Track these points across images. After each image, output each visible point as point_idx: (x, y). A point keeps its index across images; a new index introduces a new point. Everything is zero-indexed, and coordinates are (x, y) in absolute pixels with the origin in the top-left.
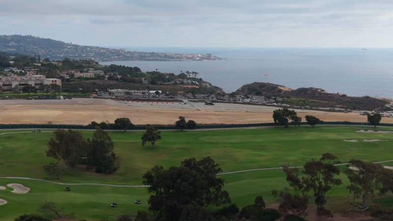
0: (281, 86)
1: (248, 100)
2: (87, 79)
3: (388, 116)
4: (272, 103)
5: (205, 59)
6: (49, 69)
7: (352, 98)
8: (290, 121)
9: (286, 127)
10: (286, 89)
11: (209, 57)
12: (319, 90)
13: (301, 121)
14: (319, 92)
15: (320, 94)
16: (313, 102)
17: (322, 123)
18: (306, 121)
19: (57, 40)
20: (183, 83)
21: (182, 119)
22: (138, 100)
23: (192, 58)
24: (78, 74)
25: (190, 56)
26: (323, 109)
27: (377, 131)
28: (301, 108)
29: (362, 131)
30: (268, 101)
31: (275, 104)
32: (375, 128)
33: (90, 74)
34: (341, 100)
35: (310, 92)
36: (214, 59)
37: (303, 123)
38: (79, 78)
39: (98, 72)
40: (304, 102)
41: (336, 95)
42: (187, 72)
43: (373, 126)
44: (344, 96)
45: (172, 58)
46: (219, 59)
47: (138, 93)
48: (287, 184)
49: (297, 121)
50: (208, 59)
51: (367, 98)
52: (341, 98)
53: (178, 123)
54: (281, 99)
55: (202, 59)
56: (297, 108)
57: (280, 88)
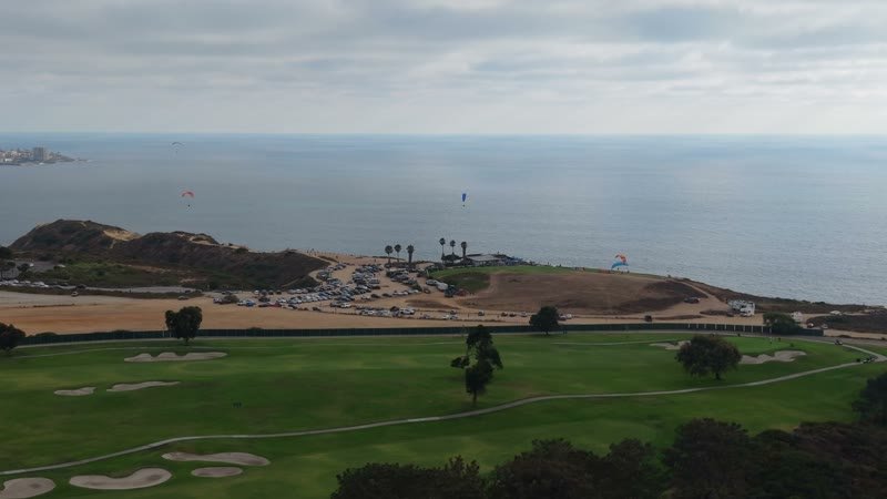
5: (26, 161)
14: (184, 244)
15: (184, 247)
16: (129, 272)
27: (185, 353)
28: (70, 293)
29: (145, 357)
35: (168, 243)
36: (51, 161)
41: (223, 248)
44: (242, 250)
50: (35, 160)
51: (289, 254)
54: (51, 267)
55: (21, 160)
56: (62, 293)
57: (108, 233)
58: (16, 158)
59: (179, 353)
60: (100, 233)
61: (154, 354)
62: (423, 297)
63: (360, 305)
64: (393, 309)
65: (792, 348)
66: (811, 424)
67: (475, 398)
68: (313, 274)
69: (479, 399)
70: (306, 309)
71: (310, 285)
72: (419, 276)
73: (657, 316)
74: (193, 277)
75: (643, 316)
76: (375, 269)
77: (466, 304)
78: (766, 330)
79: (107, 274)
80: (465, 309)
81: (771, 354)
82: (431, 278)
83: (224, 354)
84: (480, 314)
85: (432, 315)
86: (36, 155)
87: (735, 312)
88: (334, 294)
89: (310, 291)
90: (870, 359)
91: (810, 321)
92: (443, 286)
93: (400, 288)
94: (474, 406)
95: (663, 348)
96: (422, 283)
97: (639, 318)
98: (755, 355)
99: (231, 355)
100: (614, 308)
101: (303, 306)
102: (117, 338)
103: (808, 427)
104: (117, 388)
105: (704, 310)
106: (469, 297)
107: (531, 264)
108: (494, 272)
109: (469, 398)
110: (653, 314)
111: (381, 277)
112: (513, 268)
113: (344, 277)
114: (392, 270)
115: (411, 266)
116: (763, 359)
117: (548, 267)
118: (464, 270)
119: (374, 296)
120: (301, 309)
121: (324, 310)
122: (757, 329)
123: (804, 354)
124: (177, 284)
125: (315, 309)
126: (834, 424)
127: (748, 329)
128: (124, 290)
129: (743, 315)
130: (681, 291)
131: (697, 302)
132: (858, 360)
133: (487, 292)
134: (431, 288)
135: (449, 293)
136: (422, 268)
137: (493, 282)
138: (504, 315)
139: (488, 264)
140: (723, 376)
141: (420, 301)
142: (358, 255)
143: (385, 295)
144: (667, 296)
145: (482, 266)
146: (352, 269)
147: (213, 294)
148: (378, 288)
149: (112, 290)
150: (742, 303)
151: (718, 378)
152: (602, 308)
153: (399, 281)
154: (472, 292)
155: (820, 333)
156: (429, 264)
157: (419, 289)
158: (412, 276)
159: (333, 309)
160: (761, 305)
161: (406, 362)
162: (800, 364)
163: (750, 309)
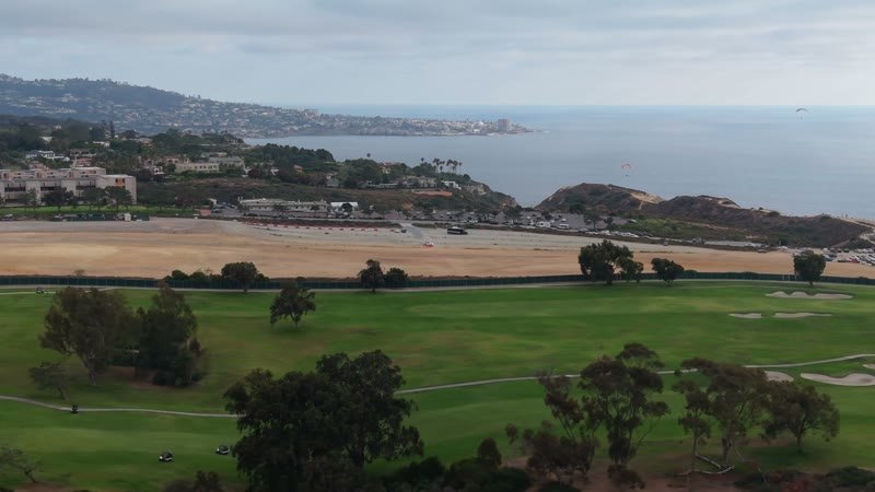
0: (638, 192)
1: (546, 224)
2: (201, 175)
3: (856, 261)
4: (599, 230)
5: (492, 131)
6: (123, 153)
7: (791, 220)
8: (618, 270)
9: (609, 284)
10: (649, 200)
11: (501, 127)
12: (720, 202)
13: (643, 272)
14: (719, 207)
15: (722, 209)
16: (694, 228)
17: (692, 274)
18: (653, 272)
19: (167, 90)
20: (417, 186)
21: (374, 267)
22: (299, 222)
23: (465, 130)
24: (186, 165)
25: (459, 125)
26: (713, 243)
27: (814, 294)
28: (661, 242)
29: (780, 294)
30: (591, 226)
31: (607, 232)
32: (811, 286)
33: (212, 165)
34: (766, 223)
35: (699, 205)
36: (512, 132)
37: (649, 276)
38: (185, 174)
39: (230, 161)
40: (674, 228)
41: (756, 212)
42: (436, 161)
43: (808, 283)
44: (774, 214)
45: (420, 129)
46: (525, 131)
47: (304, 207)
48: (547, 412)
49: (632, 270)
50: (498, 131)
51: (825, 218)
52: (768, 220)
53: (364, 273)
54: (626, 221)
55: (485, 131)
56: (653, 242)
58: (483, 128)
59: (809, 293)
60: (628, 195)
61: (788, 293)
68: (864, 237)
74: (753, 235)
79: (679, 228)
99: (855, 297)
124: (747, 240)
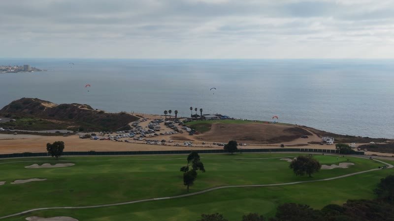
10: (50, 106)
12: (79, 107)
25: (4, 68)
27: (55, 164)
32: (57, 159)
36: (30, 71)
41: (94, 111)
44: (102, 112)
50: (24, 70)
51: (123, 114)
54: (9, 121)
55: (19, 70)
56: (9, 133)
57: (43, 104)
58: (16, 70)
59: (52, 164)
60: (40, 104)
61: (40, 164)
62: (179, 135)
63: (148, 139)
64: (163, 141)
65: (348, 161)
66: (352, 201)
67: (188, 188)
68: (130, 124)
69: (190, 188)
70: (121, 141)
71: (127, 129)
72: (179, 125)
73: (287, 145)
74: (74, 125)
75: (280, 144)
76: (160, 121)
77: (198, 138)
78: (337, 152)
79: (33, 124)
80: (197, 141)
81: (337, 164)
82: (184, 126)
83: (74, 164)
84: (203, 144)
85: (180, 144)
86: (25, 68)
87: (325, 142)
88: (137, 134)
89: (126, 132)
90: (385, 167)
91: (359, 147)
92: (189, 129)
93: (169, 130)
94: (188, 191)
95: (286, 161)
96: (180, 128)
97: (277, 146)
98: (330, 165)
99: (78, 165)
100: (267, 140)
101: (120, 140)
102: (25, 156)
103: (351, 203)
104: (16, 182)
105: (309, 141)
106: (201, 135)
107: (232, 119)
108: (214, 123)
109: (186, 187)
110: (285, 144)
111: (162, 125)
112: (224, 121)
113: (144, 125)
114: (168, 122)
115: (176, 120)
116: (333, 167)
117: (240, 121)
118: (201, 122)
119: (155, 135)
120: (119, 141)
121: (130, 141)
122: (333, 151)
123: (353, 164)
125: (126, 141)
126: (363, 201)
127: (328, 151)
128: (38, 132)
129: (328, 144)
130: (300, 132)
131: (307, 137)
132: (379, 168)
133: (210, 132)
134: (183, 131)
135: (191, 133)
136: (181, 121)
137: (213, 128)
138: (214, 144)
139: (212, 119)
140: (312, 175)
141: (177, 137)
142: (154, 114)
143: (161, 134)
144: (293, 135)
145: (209, 120)
146: (149, 121)
147: (80, 133)
148: (159, 130)
149: (33, 131)
150: (328, 138)
151: (310, 177)
152: (262, 141)
153: (170, 127)
154: (202, 133)
155: (363, 154)
156: (184, 119)
157: (177, 131)
158: (176, 125)
159: (134, 141)
160: (337, 139)
161: (160, 168)
162: (351, 169)
163: (331, 141)
